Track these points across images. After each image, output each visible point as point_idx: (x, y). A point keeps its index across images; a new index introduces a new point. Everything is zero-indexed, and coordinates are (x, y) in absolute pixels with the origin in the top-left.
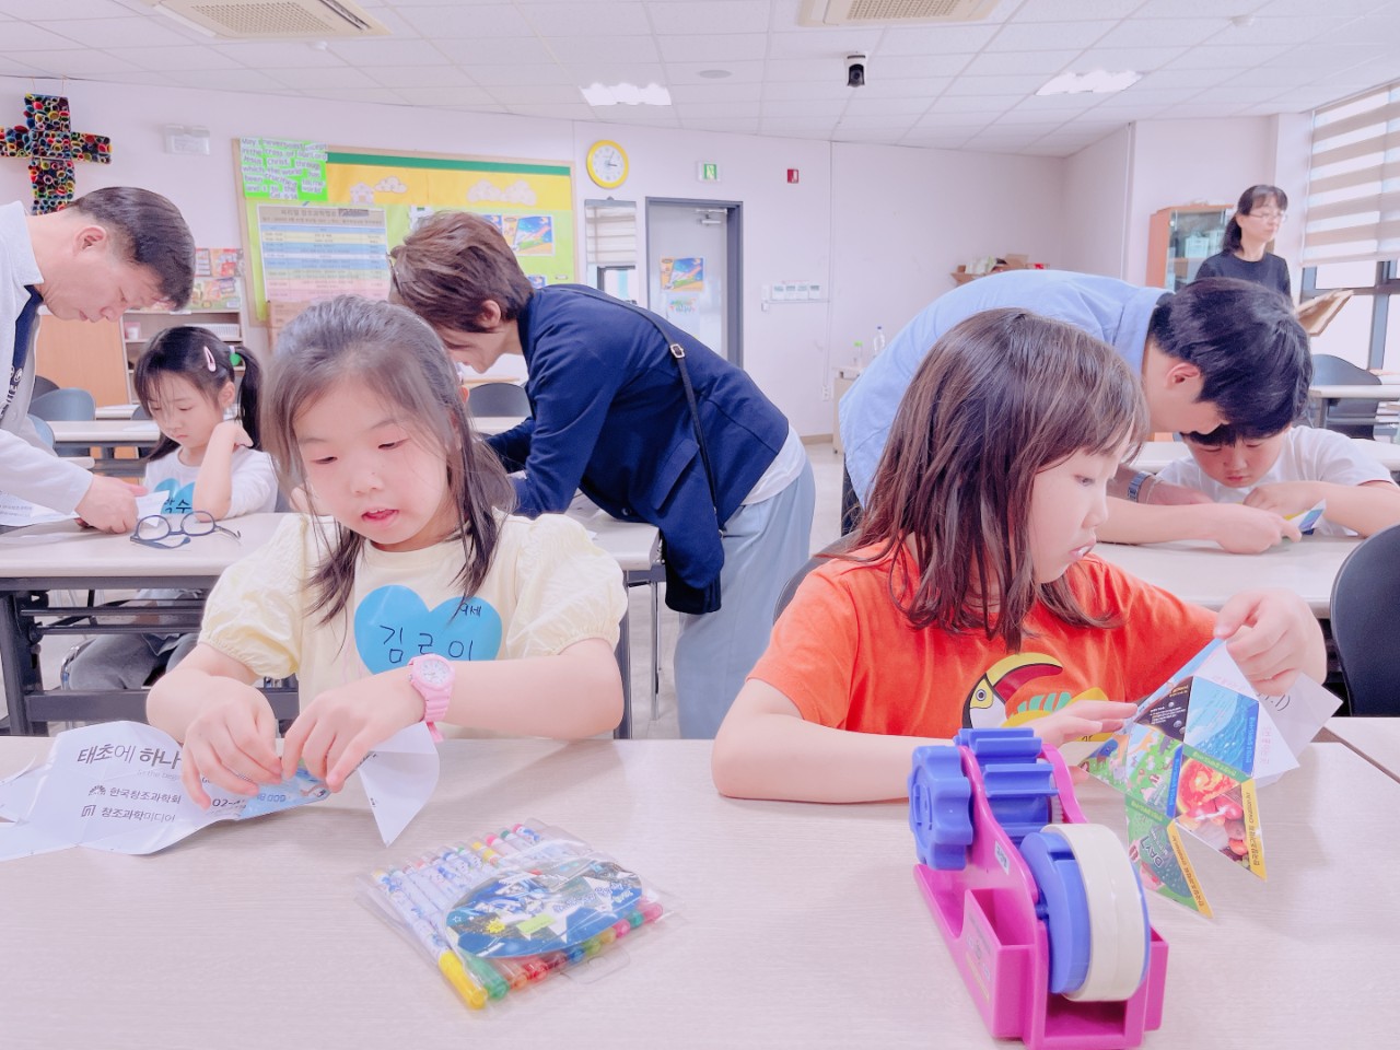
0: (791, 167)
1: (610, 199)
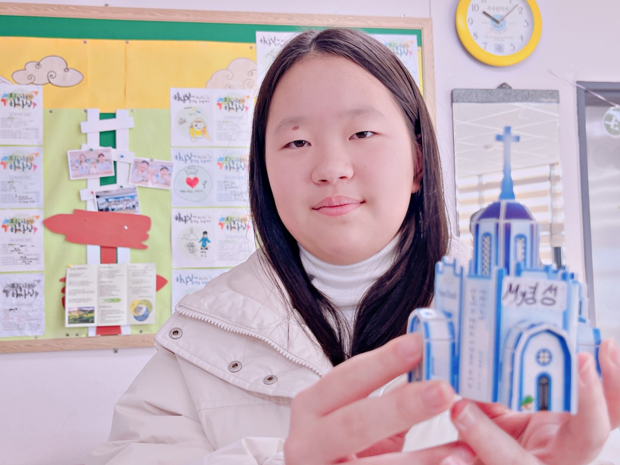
1: (503, 86)
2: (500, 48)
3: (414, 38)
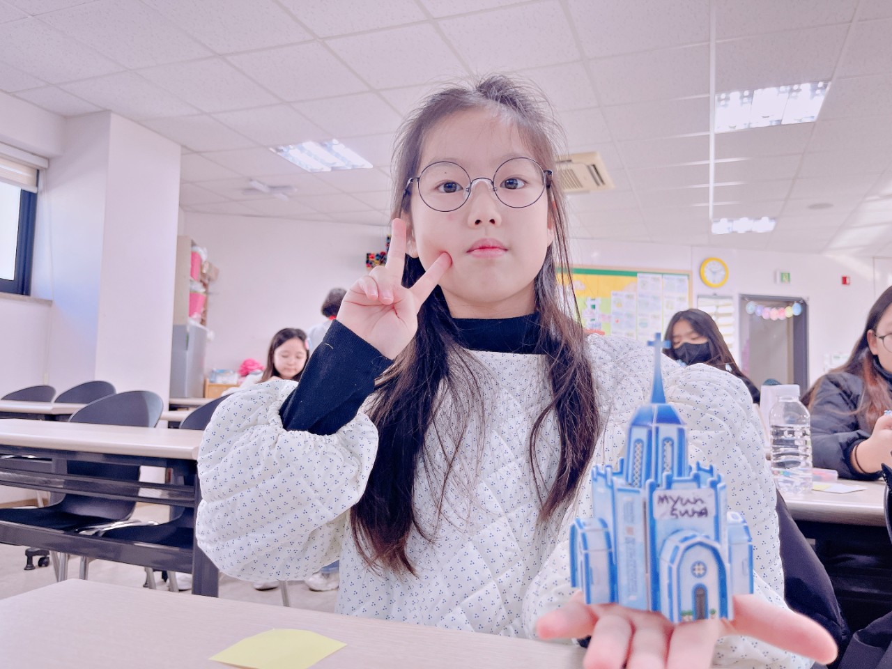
0: (845, 275)
1: (715, 295)
2: (714, 281)
3: (686, 277)
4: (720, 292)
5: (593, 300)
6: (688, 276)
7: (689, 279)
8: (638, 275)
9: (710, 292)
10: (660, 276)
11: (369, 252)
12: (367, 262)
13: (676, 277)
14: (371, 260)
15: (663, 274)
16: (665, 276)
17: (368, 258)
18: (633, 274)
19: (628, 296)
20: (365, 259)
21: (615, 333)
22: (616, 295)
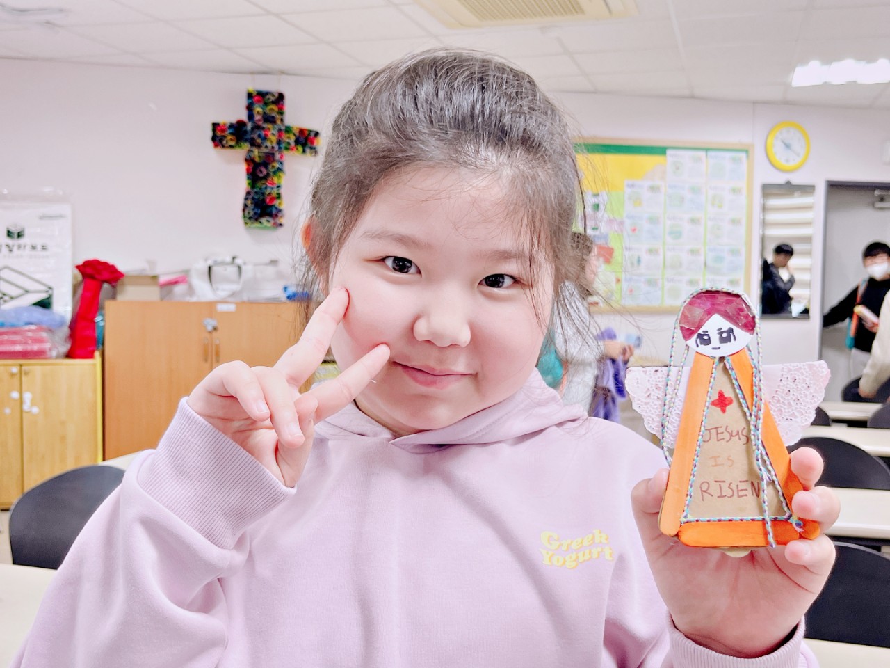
1: (788, 183)
2: (787, 161)
3: (743, 155)
4: (796, 179)
5: (596, 195)
6: (747, 151)
7: (748, 157)
8: (669, 152)
9: (780, 179)
10: (702, 154)
11: (216, 121)
12: (214, 139)
13: (728, 155)
14: (219, 134)
15: (707, 150)
16: (711, 153)
17: (214, 130)
18: (661, 151)
19: (653, 189)
20: (210, 134)
21: (629, 249)
22: (632, 186)
